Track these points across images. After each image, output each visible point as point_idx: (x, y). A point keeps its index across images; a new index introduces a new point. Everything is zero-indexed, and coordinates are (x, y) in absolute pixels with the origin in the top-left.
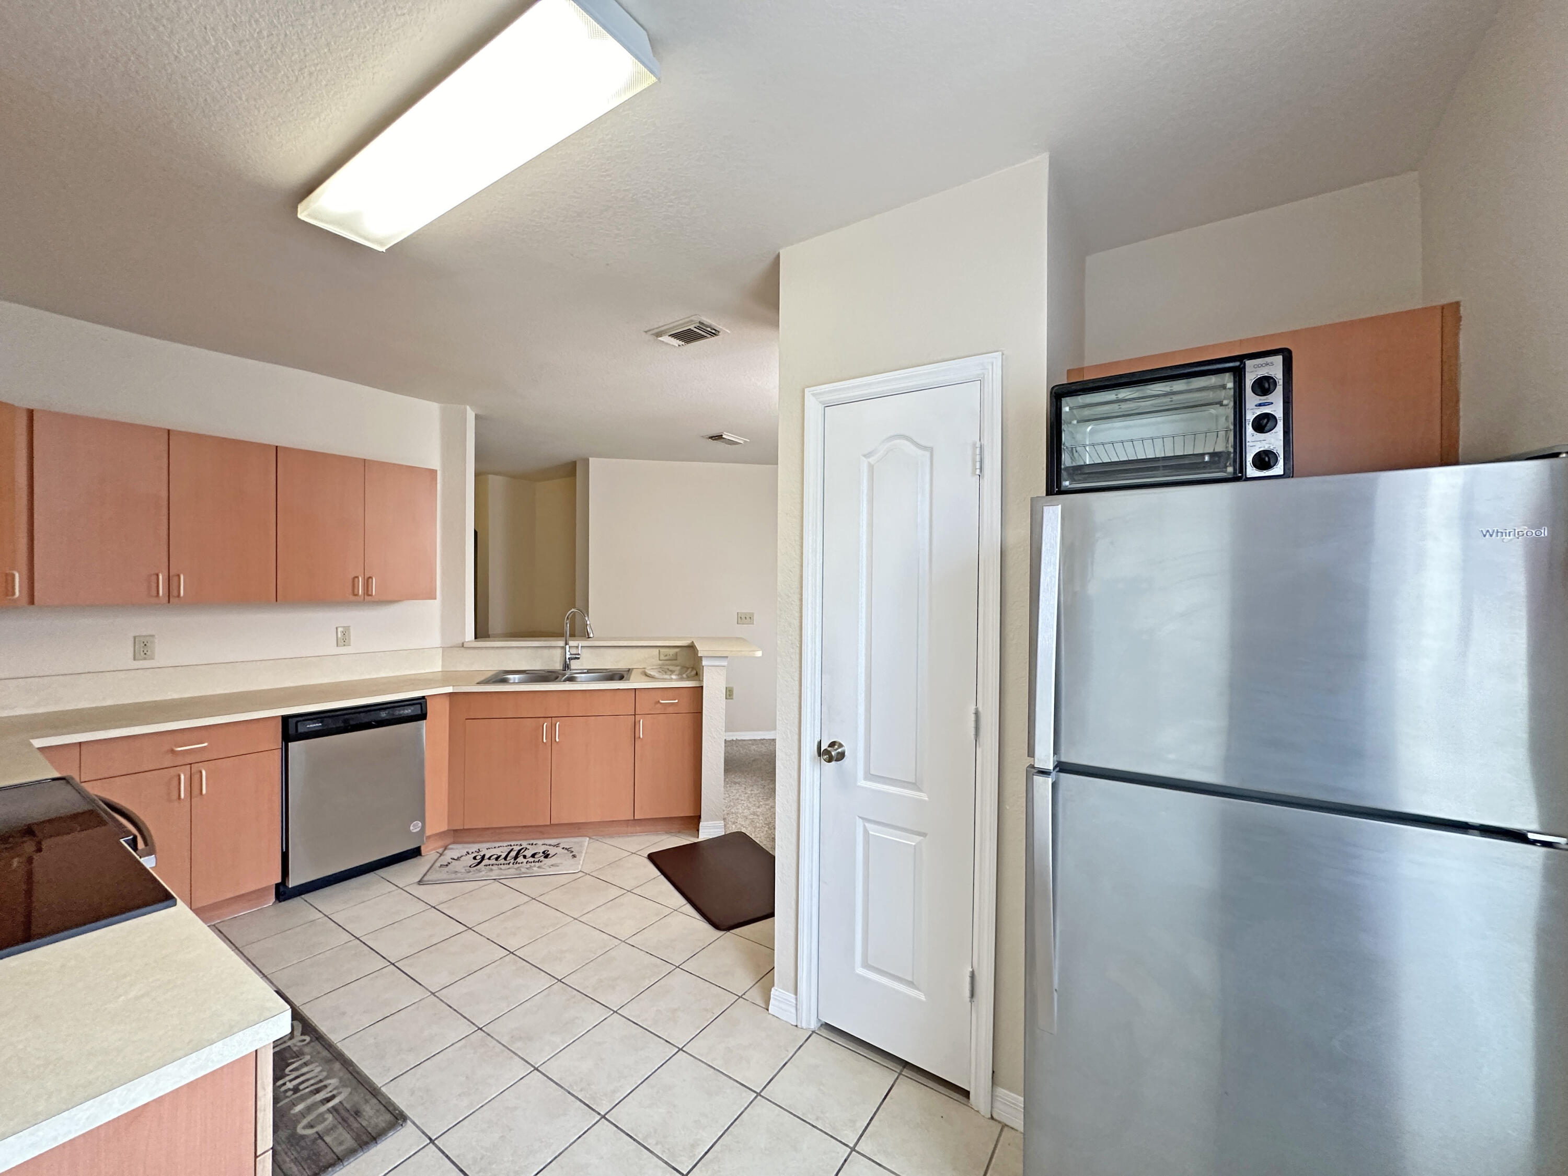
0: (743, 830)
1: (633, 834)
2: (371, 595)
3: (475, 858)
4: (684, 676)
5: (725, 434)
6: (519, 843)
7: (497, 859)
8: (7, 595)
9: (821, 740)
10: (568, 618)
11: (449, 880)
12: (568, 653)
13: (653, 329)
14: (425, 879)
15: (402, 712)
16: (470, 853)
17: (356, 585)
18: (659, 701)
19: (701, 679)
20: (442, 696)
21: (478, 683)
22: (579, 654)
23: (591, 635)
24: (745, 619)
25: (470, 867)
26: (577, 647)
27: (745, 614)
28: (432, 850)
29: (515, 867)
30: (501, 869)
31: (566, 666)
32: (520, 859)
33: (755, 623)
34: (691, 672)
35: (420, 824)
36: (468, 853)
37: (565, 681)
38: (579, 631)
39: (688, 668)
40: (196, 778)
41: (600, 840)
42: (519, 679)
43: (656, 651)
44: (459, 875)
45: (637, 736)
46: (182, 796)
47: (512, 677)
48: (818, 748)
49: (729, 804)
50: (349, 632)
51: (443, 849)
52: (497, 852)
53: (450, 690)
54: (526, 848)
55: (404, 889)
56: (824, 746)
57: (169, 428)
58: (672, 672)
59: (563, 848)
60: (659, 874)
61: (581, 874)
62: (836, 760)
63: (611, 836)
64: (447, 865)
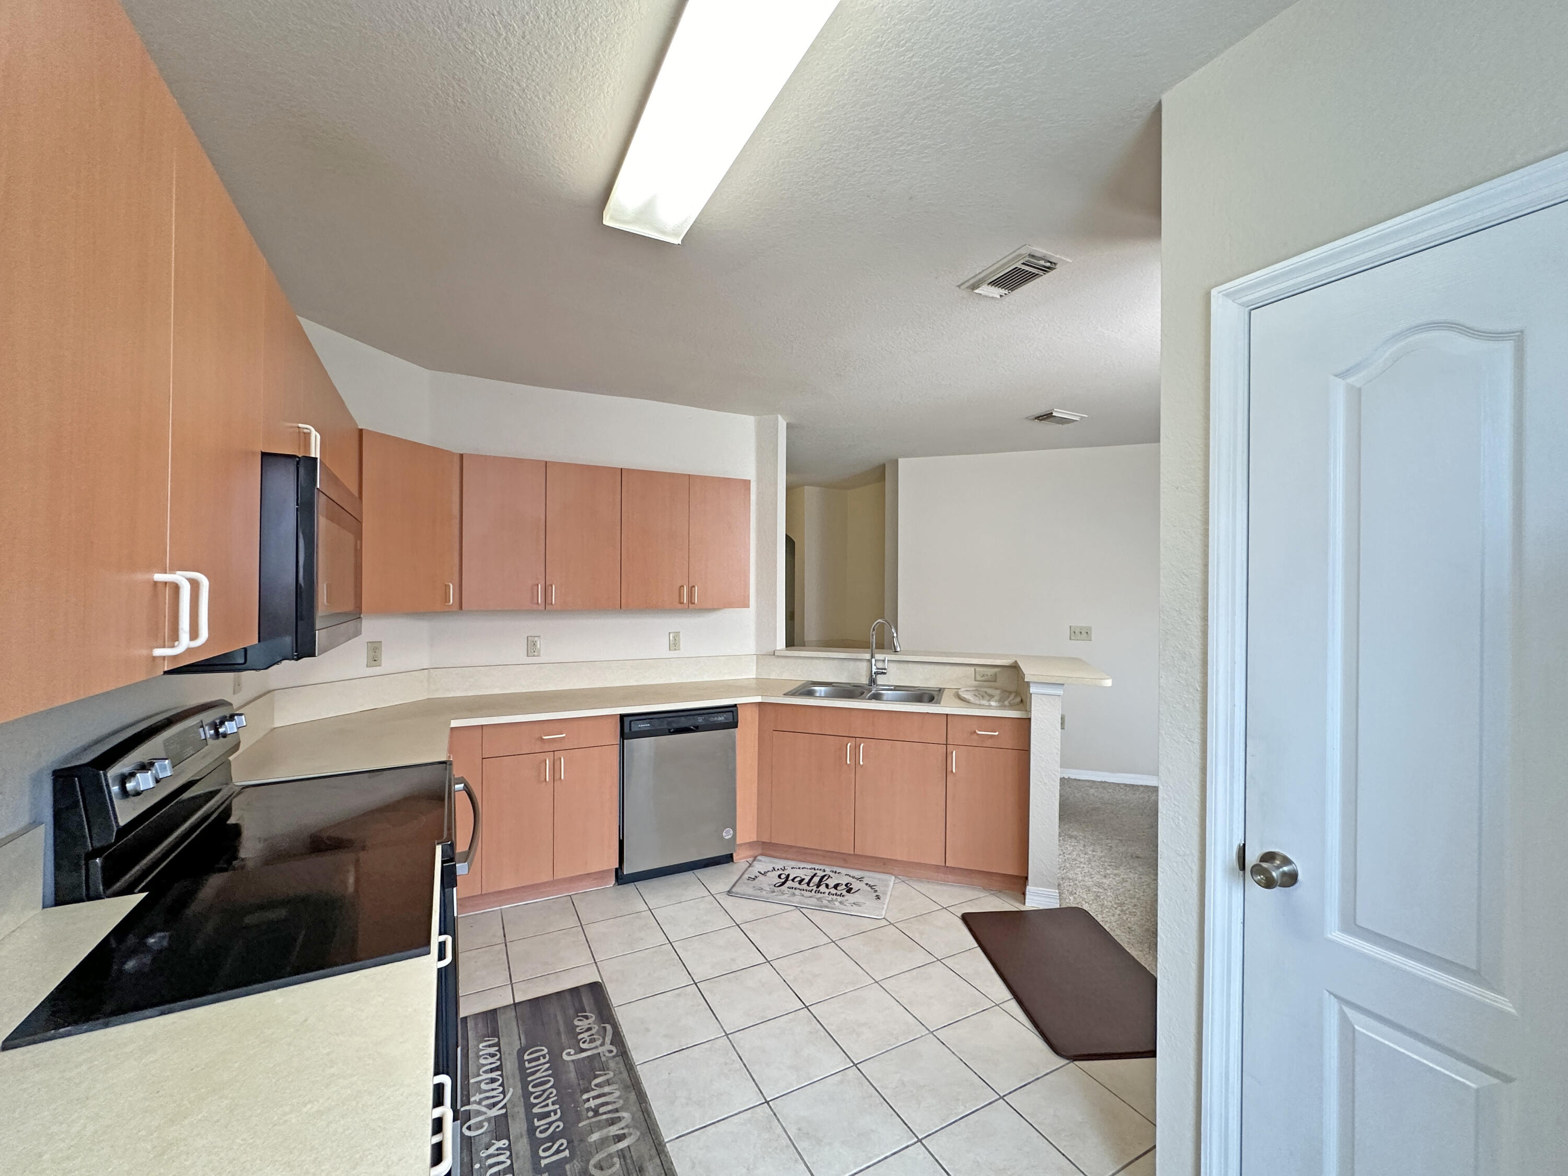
0: (1086, 907)
1: (945, 882)
2: (694, 603)
3: (779, 876)
4: (1006, 703)
5: (1056, 411)
6: (822, 867)
7: (800, 882)
8: (446, 602)
9: (1244, 845)
10: (874, 629)
11: (754, 896)
12: (874, 668)
13: (968, 281)
14: (734, 890)
15: (716, 719)
16: (776, 869)
17: (682, 593)
18: (975, 732)
19: (1028, 710)
20: (754, 705)
21: (784, 695)
22: (885, 669)
23: (898, 649)
24: (1081, 634)
25: (775, 886)
26: (884, 661)
27: (1081, 628)
28: (743, 858)
29: (817, 897)
30: (803, 896)
31: (873, 681)
32: (823, 888)
33: (1093, 639)
34: (1014, 699)
35: (732, 832)
36: (774, 870)
37: (870, 698)
38: (885, 644)
39: (1010, 693)
40: (557, 763)
41: (907, 882)
42: (825, 691)
43: (972, 669)
44: (764, 893)
45: (949, 769)
46: (547, 780)
47: (820, 690)
48: (1239, 857)
49: (1063, 865)
50: (679, 639)
51: (752, 859)
52: (801, 873)
53: (759, 699)
54: (829, 876)
55: (717, 897)
56: (1252, 858)
57: (547, 460)
58: (991, 697)
59: (867, 884)
60: (976, 945)
61: (884, 923)
62: (1281, 886)
63: (919, 879)
64: (754, 879)
